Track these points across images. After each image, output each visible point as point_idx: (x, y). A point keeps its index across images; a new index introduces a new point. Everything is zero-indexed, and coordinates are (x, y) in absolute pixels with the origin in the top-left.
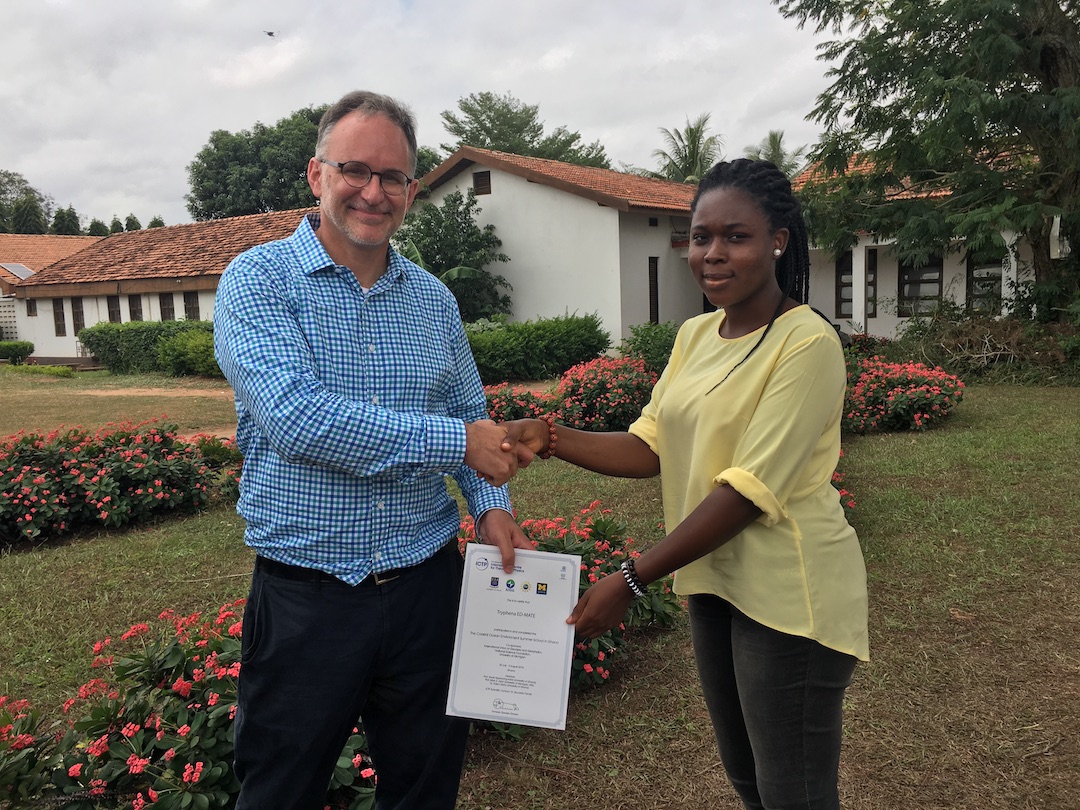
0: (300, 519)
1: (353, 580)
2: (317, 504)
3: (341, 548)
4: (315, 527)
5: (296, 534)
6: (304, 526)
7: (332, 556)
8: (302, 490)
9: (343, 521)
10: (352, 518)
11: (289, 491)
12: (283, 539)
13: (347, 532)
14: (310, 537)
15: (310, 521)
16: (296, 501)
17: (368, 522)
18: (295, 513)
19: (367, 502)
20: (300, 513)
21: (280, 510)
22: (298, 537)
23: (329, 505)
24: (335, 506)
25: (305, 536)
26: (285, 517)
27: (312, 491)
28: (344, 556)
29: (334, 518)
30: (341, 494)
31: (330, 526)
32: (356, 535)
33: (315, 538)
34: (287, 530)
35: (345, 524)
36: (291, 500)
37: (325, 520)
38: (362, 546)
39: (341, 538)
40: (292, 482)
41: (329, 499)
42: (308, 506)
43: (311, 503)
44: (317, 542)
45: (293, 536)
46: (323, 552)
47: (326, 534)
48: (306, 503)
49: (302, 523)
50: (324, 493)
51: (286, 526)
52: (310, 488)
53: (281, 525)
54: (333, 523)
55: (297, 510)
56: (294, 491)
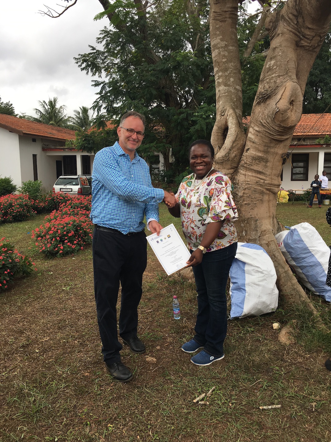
0: (114, 217)
1: (124, 233)
2: (119, 213)
3: (123, 225)
4: (118, 219)
5: (112, 220)
6: (115, 218)
7: (120, 227)
8: (115, 209)
9: (125, 218)
10: (127, 218)
11: (112, 209)
12: (108, 222)
13: (126, 221)
14: (116, 221)
15: (117, 217)
16: (114, 212)
17: (131, 219)
18: (113, 215)
19: (131, 214)
20: (114, 215)
21: (109, 214)
22: (112, 221)
23: (122, 214)
24: (124, 214)
25: (115, 221)
26: (110, 216)
27: (118, 210)
28: (123, 227)
29: (123, 217)
30: (126, 211)
31: (122, 219)
32: (128, 222)
33: (117, 222)
34: (110, 219)
35: (126, 219)
36: (112, 211)
37: (121, 217)
38: (128, 225)
39: (124, 222)
40: (113, 207)
41: (123, 212)
42: (117, 213)
43: (118, 213)
44: (118, 223)
45: (111, 221)
46: (118, 225)
47: (121, 221)
48: (116, 212)
49: (115, 217)
50: (121, 210)
51: (110, 218)
52: (118, 209)
53: (109, 218)
54: (123, 218)
55: (114, 214)
56: (113, 209)
